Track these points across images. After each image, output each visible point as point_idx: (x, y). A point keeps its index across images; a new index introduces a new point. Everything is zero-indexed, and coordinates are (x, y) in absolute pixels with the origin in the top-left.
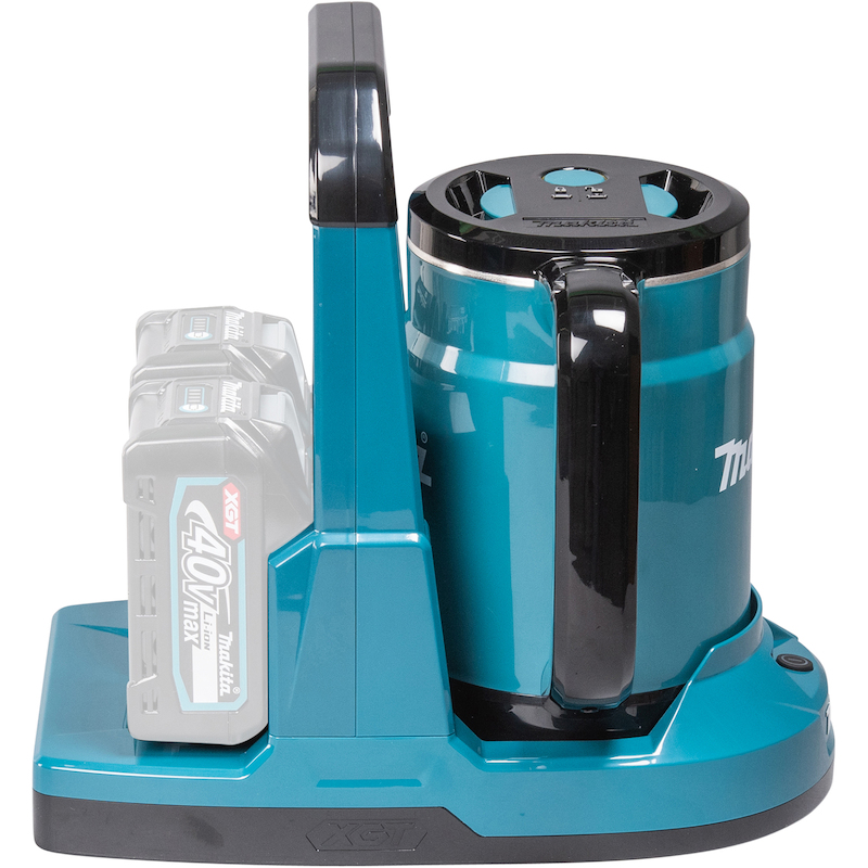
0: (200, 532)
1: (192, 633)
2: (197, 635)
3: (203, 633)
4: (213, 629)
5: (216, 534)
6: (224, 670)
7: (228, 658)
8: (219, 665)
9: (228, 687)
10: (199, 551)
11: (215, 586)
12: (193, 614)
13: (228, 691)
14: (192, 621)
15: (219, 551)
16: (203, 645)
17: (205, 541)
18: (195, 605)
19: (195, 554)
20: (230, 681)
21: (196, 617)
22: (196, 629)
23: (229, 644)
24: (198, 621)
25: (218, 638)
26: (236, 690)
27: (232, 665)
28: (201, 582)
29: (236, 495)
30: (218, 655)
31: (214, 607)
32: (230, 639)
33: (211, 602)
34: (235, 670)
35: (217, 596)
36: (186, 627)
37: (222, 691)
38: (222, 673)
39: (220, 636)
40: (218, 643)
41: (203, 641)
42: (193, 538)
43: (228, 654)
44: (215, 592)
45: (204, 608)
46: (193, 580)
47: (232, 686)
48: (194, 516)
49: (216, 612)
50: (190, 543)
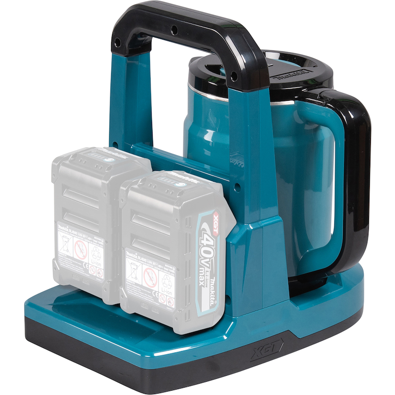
0: (206, 236)
1: (202, 281)
2: (203, 282)
3: (205, 280)
4: (208, 277)
5: (211, 236)
6: (212, 294)
7: (213, 289)
8: (210, 292)
9: (213, 301)
10: (205, 245)
11: (210, 258)
12: (202, 273)
13: (213, 303)
14: (202, 276)
15: (211, 243)
16: (205, 286)
17: (207, 240)
18: (203, 269)
19: (204, 246)
20: (213, 299)
21: (203, 274)
22: (203, 280)
23: (213, 282)
24: (204, 276)
25: (210, 281)
26: (216, 302)
27: (214, 292)
28: (205, 258)
29: (217, 216)
30: (210, 288)
31: (209, 268)
32: (214, 280)
33: (208, 265)
34: (215, 294)
35: (210, 263)
36: (200, 280)
37: (211, 303)
38: (211, 296)
39: (211, 280)
40: (210, 283)
41: (205, 284)
42: (203, 239)
43: (213, 287)
44: (209, 261)
45: (207, 269)
46: (203, 258)
47: (214, 301)
48: (204, 230)
49: (209, 270)
50: (202, 242)
